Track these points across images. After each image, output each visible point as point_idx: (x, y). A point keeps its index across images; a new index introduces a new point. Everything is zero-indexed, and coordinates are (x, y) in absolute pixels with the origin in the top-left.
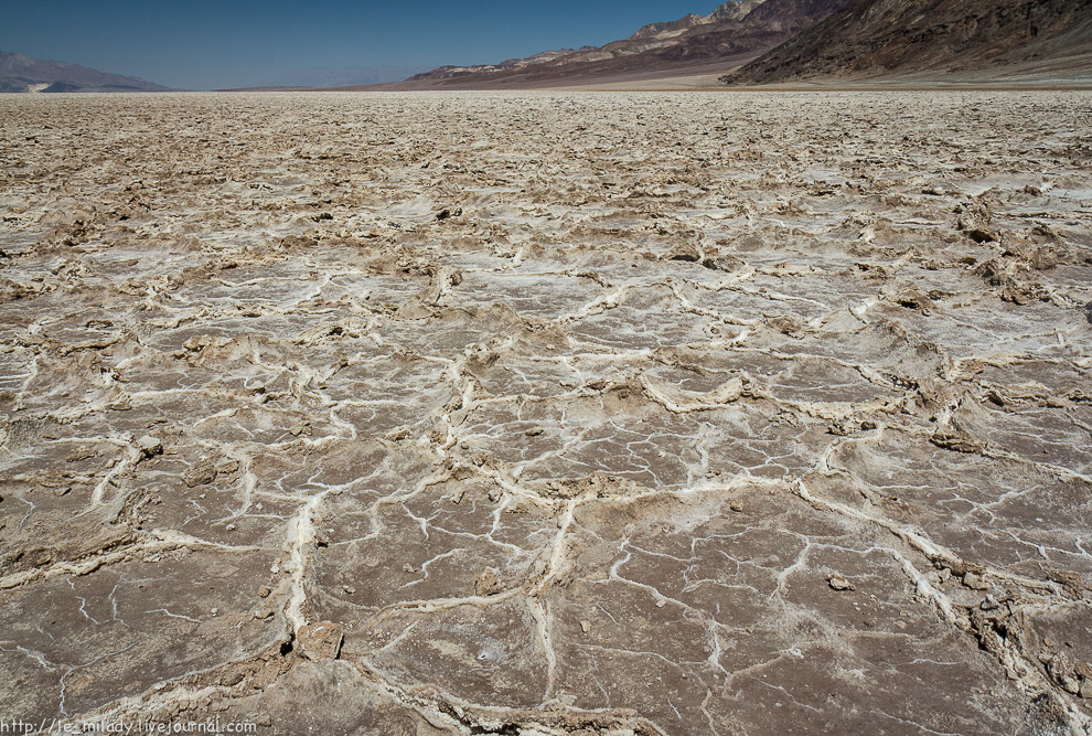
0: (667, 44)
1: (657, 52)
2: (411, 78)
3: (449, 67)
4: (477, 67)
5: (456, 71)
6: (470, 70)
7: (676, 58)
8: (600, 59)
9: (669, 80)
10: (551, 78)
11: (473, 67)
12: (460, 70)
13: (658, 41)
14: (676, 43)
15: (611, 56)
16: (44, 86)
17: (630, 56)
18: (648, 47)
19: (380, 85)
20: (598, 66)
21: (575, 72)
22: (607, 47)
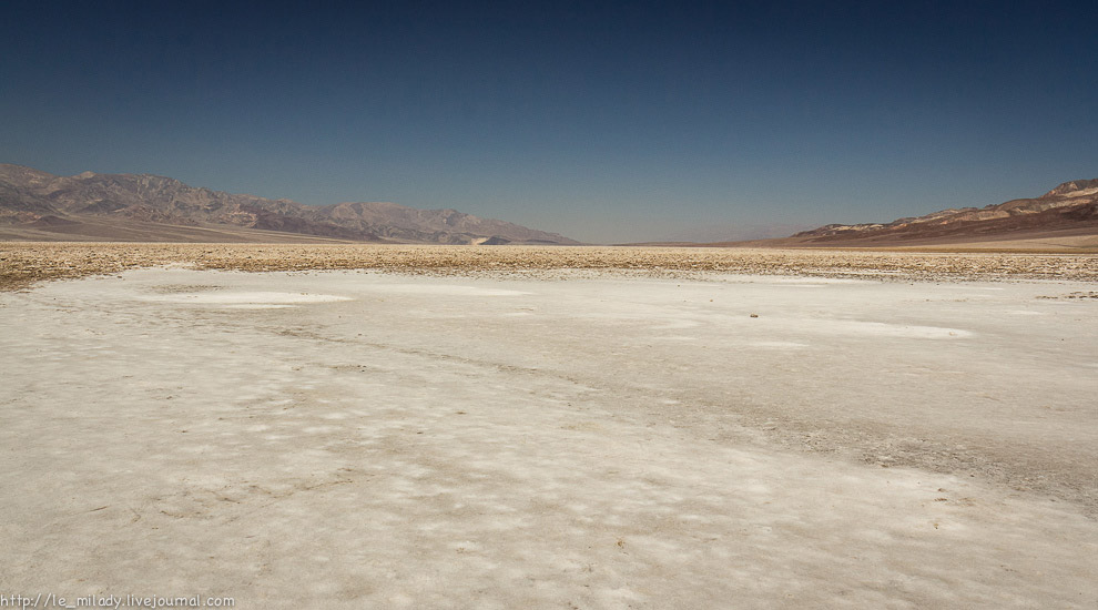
0: (1077, 203)
1: (1061, 211)
2: (794, 236)
3: (835, 226)
4: (863, 225)
5: (840, 229)
6: (855, 228)
7: (1084, 218)
8: (992, 218)
11: (859, 225)
12: (846, 228)
13: (1067, 199)
14: (1088, 201)
15: (1006, 215)
16: (484, 240)
17: (1028, 216)
18: (1052, 206)
20: (986, 225)
21: (958, 231)
22: (1004, 206)
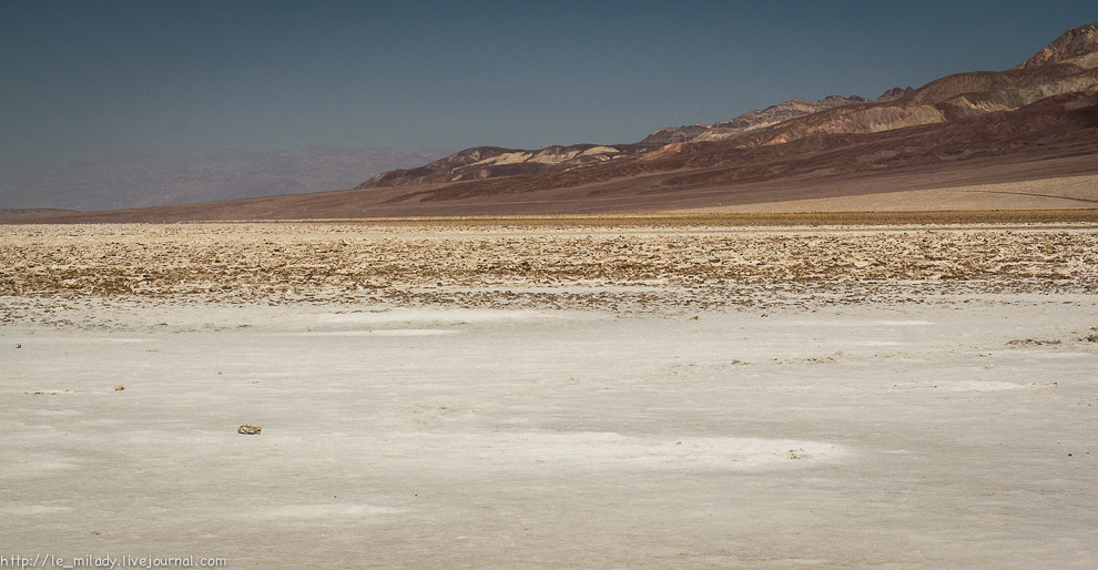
1: (1070, 106)
2: (371, 183)
3: (485, 151)
4: (564, 150)
6: (543, 159)
8: (901, 124)
9: (1039, 184)
10: (744, 179)
11: (552, 150)
13: (1083, 72)
15: (935, 117)
17: (989, 118)
18: (1047, 91)
19: (239, 204)
20: (886, 147)
21: (816, 162)
22: (931, 93)
